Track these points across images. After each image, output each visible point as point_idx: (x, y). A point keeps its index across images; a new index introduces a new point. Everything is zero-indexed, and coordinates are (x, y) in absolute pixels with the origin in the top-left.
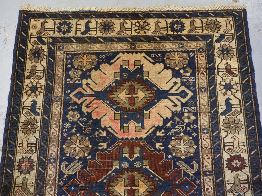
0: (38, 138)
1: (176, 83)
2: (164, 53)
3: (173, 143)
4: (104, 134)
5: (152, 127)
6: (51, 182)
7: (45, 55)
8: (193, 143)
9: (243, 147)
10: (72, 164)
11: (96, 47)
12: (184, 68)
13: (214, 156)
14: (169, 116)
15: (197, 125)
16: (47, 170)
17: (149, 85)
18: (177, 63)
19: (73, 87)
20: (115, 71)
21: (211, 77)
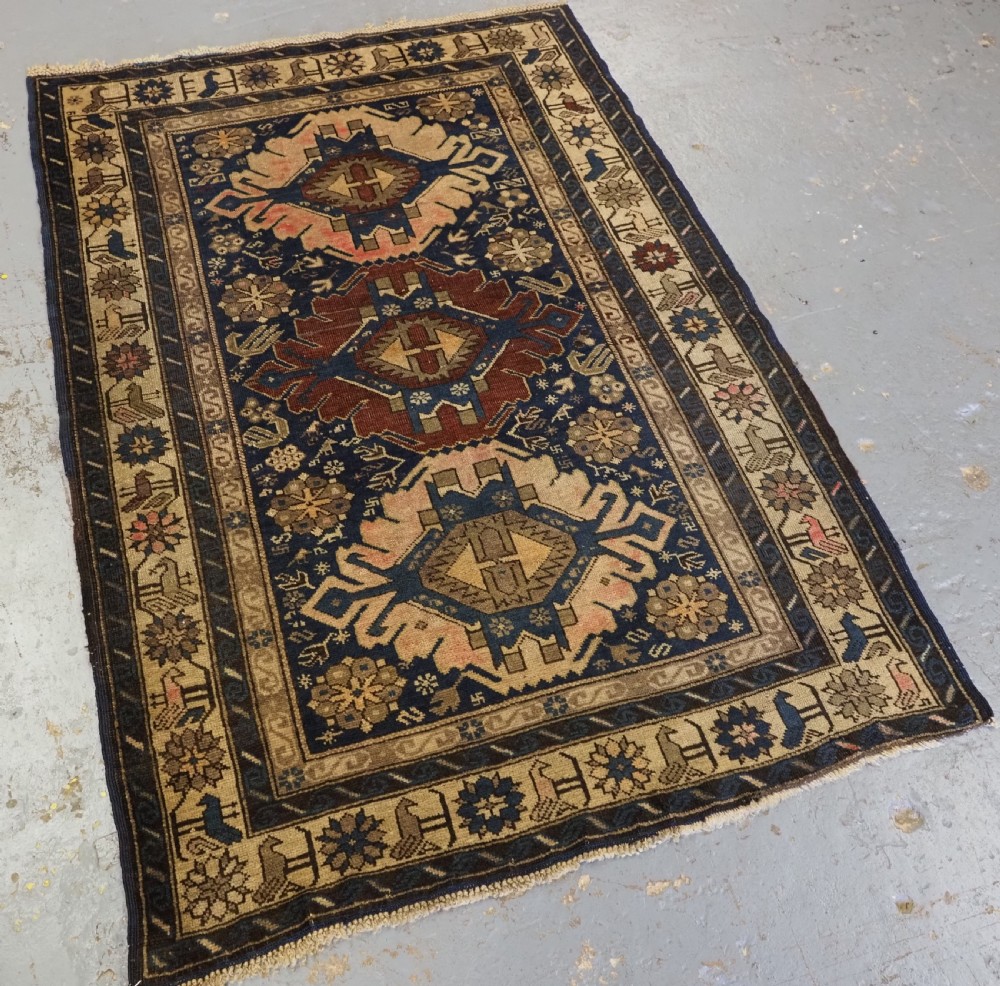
0: (146, 301)
1: (459, 145)
2: (413, 99)
3: (495, 249)
4: (318, 263)
5: (433, 230)
6: (207, 382)
7: (117, 147)
8: (542, 239)
9: (658, 227)
10: (253, 335)
11: (246, 114)
12: (469, 117)
13: (601, 255)
14: (467, 202)
15: (538, 207)
16: (190, 359)
17: (396, 159)
18: (449, 111)
19: (209, 191)
20: (307, 147)
21: (537, 122)
